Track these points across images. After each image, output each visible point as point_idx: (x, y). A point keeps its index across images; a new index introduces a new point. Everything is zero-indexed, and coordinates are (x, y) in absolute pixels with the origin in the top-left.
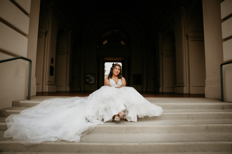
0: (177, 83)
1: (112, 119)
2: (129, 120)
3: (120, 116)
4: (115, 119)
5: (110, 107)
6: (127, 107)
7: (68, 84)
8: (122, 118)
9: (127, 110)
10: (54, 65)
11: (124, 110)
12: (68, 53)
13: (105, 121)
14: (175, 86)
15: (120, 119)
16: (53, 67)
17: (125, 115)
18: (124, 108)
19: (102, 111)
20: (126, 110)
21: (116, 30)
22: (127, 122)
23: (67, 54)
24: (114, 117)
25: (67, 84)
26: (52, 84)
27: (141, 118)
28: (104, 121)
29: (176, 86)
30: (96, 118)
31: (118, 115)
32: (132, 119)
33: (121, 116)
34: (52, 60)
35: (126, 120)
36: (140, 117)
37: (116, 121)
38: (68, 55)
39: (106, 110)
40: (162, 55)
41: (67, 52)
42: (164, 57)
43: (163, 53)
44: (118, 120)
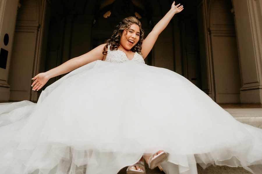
0: (244, 84)
10: (9, 48)
12: (40, 29)
14: (241, 89)
15: (144, 167)
16: (7, 52)
23: (38, 30)
29: (243, 89)
34: (6, 39)
38: (39, 32)
40: (210, 34)
41: (39, 27)
42: (214, 36)
43: (211, 29)
44: (139, 169)
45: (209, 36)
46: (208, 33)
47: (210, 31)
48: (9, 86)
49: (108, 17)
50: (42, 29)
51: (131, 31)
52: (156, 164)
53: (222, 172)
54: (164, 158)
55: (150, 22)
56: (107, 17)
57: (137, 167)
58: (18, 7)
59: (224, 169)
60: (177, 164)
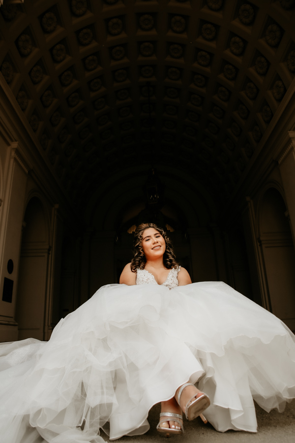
1: (147, 424)
2: (222, 427)
3: (185, 408)
4: (163, 426)
5: (133, 367)
6: (209, 363)
7: (49, 324)
8: (192, 416)
9: (209, 376)
10: (14, 277)
11: (196, 379)
12: (50, 252)
13: (115, 435)
15: (181, 422)
16: (12, 282)
17: (205, 403)
18: (195, 369)
19: (102, 388)
20: (204, 375)
21: (154, 196)
22: (214, 433)
23: (49, 254)
24: (155, 414)
25: (46, 324)
26: (7, 322)
27: (274, 411)
28: (112, 437)
30: (71, 420)
31: (174, 403)
32: (234, 417)
33: (189, 409)
34: (10, 266)
35: (210, 426)
36: (268, 408)
37: (166, 432)
38: (50, 255)
39: (117, 380)
40: (261, 245)
41: (49, 250)
42: (266, 247)
43: (262, 239)
44: (173, 426)
45: (259, 247)
46: (258, 244)
47: (260, 241)
48: (17, 324)
49: (133, 232)
50: (53, 251)
51: (148, 238)
52: (195, 413)
53: (291, 422)
54: (205, 405)
55: (185, 235)
56: (131, 233)
57: (171, 423)
58: (23, 226)
59: (293, 418)
60: (226, 407)
